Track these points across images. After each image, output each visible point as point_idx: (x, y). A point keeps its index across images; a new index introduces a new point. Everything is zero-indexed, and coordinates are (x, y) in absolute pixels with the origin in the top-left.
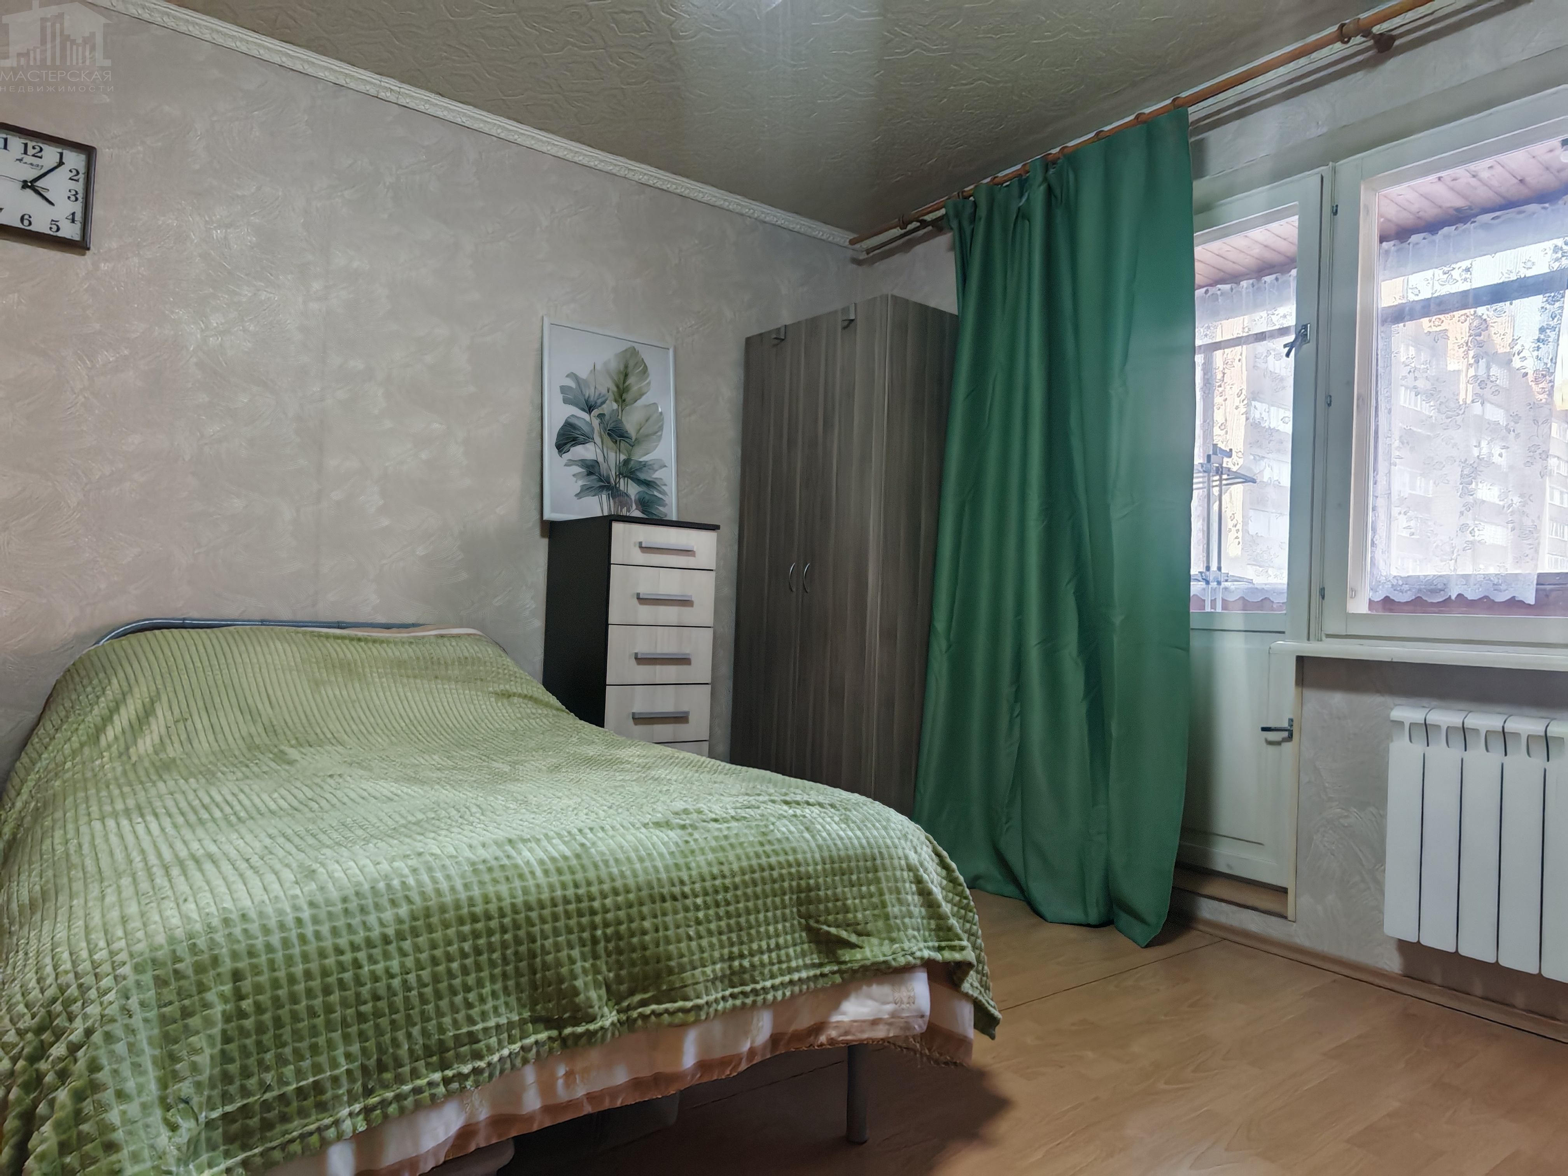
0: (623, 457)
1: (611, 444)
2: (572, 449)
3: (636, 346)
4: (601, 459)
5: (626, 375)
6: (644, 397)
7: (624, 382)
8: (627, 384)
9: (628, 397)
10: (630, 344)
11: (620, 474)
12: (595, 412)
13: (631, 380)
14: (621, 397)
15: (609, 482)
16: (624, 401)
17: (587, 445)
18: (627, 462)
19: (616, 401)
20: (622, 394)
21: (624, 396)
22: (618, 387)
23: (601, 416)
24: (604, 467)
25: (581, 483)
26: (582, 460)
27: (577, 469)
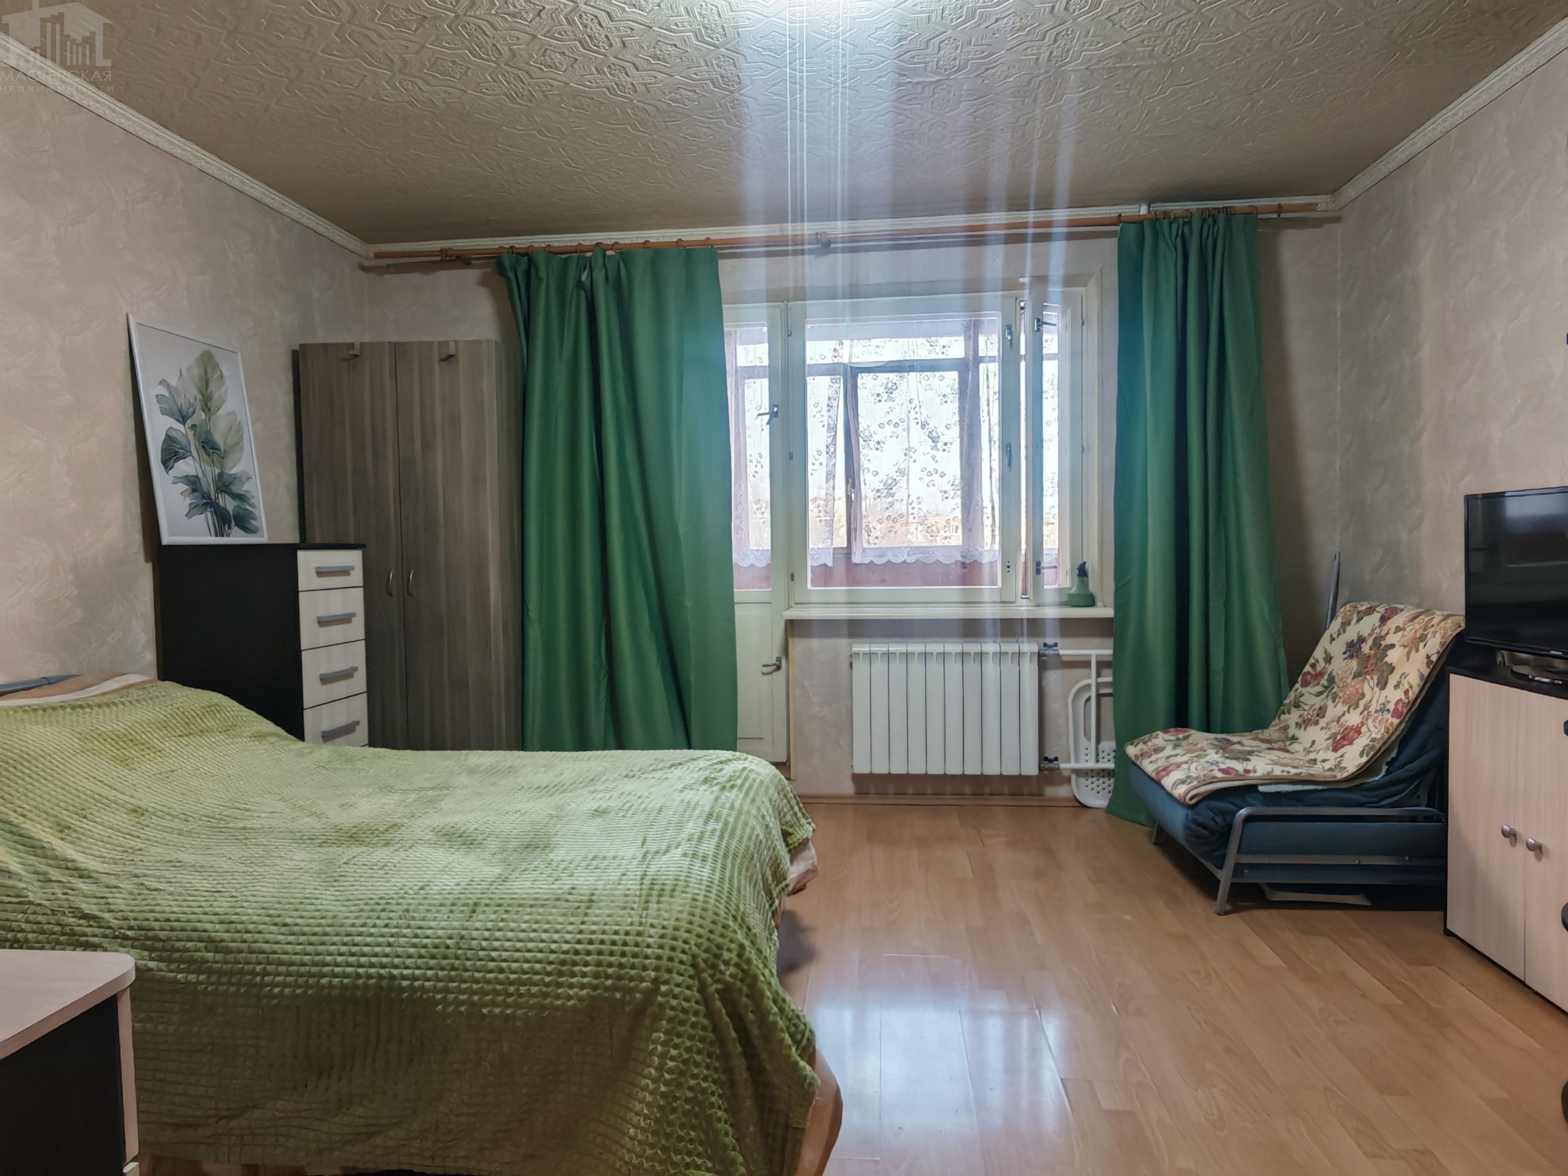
0: (217, 471)
1: (206, 457)
2: (176, 464)
3: (212, 350)
4: (200, 475)
5: (207, 383)
6: (225, 405)
7: (207, 389)
8: (209, 391)
9: (213, 405)
10: (206, 348)
11: (218, 489)
12: (189, 423)
13: (212, 386)
14: (206, 405)
15: (210, 499)
16: (209, 410)
17: (187, 459)
18: (221, 475)
19: (203, 411)
20: (207, 403)
21: (209, 405)
22: (203, 395)
23: (193, 427)
24: (203, 482)
25: (188, 501)
26: (186, 477)
27: (183, 487)
